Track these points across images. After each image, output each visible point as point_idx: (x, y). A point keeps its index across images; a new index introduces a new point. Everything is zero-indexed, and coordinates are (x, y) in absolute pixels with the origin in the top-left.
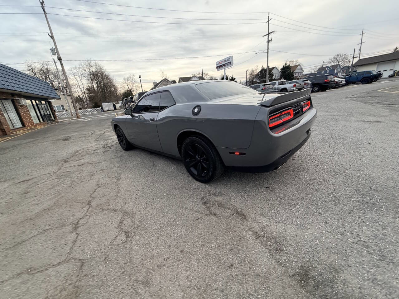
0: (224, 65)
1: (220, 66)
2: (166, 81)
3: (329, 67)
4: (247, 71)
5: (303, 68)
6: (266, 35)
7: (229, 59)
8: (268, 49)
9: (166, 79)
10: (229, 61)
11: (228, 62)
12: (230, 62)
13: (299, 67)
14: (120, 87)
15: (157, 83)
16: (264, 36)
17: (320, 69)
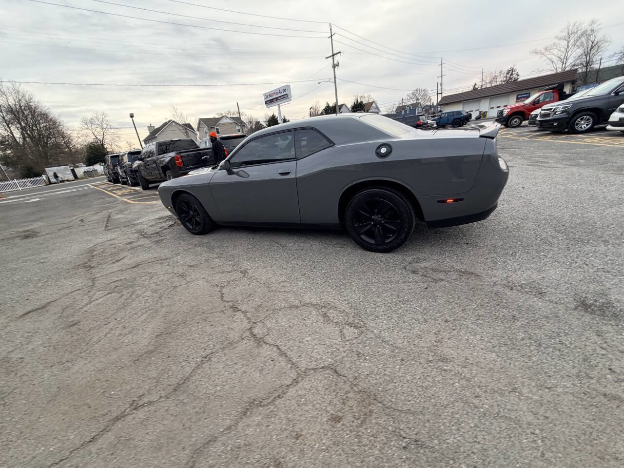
0: (277, 99)
1: (271, 101)
2: (174, 124)
3: (408, 106)
4: (310, 109)
5: (379, 106)
6: (330, 57)
7: (284, 90)
8: (335, 77)
9: (173, 121)
10: (285, 93)
11: (283, 94)
12: (287, 94)
13: (374, 105)
14: (76, 135)
15: (156, 128)
16: (327, 58)
17: (398, 108)
